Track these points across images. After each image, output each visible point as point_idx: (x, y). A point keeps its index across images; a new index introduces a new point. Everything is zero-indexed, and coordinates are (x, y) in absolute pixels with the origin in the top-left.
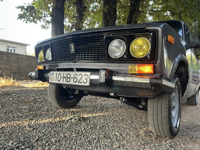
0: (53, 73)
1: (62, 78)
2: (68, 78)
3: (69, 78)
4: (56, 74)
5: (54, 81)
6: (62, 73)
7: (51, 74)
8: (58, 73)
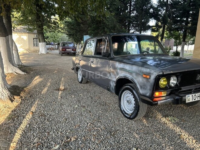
0: (189, 96)
5: (191, 101)
6: (197, 94)
7: (187, 97)
8: (193, 95)
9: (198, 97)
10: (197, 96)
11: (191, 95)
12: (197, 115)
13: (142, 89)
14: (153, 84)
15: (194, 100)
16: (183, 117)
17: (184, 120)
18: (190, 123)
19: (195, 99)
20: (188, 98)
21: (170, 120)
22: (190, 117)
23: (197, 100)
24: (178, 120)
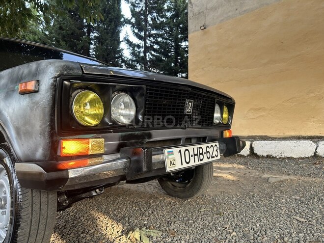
0: (173, 151)
1: (192, 156)
2: (200, 154)
3: (202, 154)
4: (180, 151)
5: (178, 166)
6: (190, 148)
7: (166, 154)
8: (183, 149)
9: (195, 155)
10: (192, 153)
11: (176, 150)
12: (202, 213)
13: (21, 139)
14: (47, 110)
15: (185, 165)
16: (172, 224)
17: (175, 230)
18: (187, 237)
19: (188, 161)
20: (170, 157)
21: (138, 239)
22: (189, 220)
23: (192, 164)
24: (160, 233)
